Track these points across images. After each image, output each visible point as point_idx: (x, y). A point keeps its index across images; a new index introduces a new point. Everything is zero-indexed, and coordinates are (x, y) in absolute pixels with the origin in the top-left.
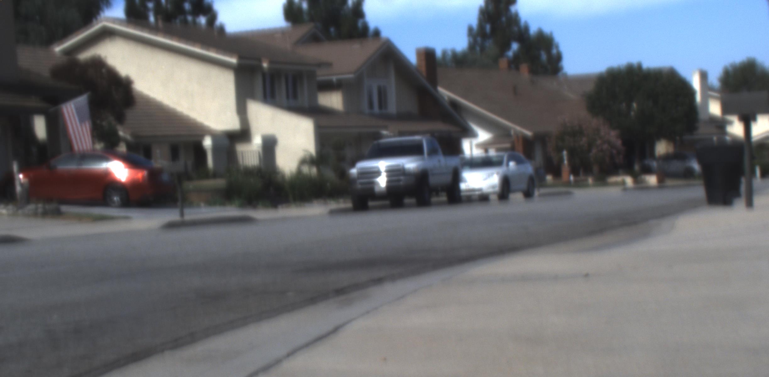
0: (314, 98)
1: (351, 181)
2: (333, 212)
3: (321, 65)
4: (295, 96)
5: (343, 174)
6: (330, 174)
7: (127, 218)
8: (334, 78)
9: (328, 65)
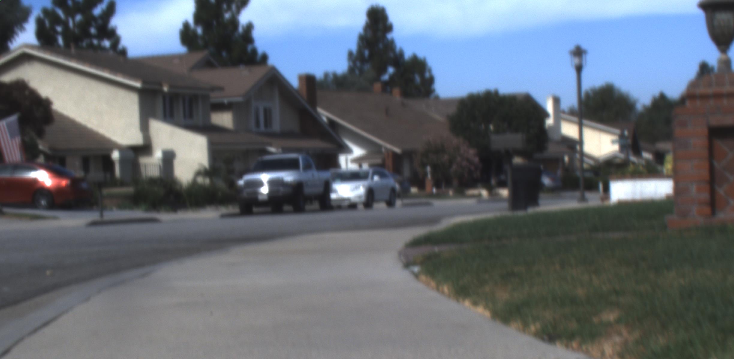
0: (207, 117)
1: (239, 190)
2: (223, 216)
3: (214, 89)
4: (191, 116)
5: (232, 184)
6: (221, 184)
7: (55, 218)
8: (226, 101)
9: (220, 89)
